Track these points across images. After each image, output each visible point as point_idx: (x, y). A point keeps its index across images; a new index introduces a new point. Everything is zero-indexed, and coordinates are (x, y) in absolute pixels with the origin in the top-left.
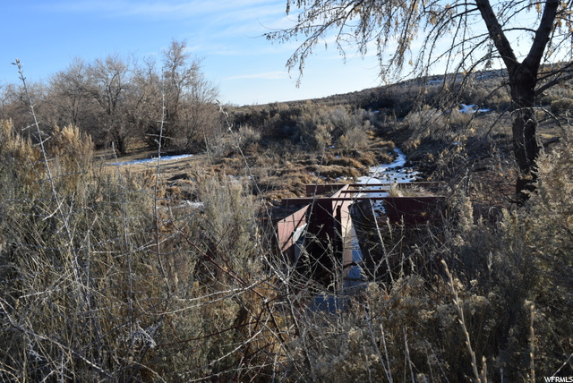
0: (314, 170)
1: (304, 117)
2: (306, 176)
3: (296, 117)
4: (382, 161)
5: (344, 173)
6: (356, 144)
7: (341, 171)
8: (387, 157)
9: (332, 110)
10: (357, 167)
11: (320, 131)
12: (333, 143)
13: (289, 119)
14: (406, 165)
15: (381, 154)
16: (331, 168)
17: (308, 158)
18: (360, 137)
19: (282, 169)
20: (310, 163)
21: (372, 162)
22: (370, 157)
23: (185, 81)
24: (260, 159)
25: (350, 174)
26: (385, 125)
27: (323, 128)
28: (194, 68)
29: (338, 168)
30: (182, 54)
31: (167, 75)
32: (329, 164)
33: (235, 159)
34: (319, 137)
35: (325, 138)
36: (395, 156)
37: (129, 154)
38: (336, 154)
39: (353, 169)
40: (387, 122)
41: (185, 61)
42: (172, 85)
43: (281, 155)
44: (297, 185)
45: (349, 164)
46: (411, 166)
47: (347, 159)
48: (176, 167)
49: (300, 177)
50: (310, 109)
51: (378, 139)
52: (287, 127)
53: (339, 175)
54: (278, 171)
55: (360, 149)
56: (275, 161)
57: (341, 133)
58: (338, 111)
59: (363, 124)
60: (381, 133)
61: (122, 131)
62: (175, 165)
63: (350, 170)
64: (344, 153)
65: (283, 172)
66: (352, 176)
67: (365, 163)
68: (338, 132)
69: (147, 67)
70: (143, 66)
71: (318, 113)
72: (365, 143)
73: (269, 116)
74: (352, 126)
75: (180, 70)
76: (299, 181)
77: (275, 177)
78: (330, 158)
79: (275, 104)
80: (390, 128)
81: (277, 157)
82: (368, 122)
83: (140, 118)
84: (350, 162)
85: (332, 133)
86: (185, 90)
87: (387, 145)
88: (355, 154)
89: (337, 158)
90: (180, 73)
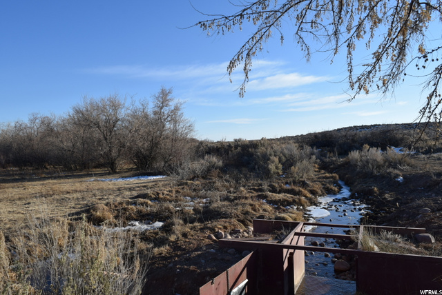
0: (265, 197)
1: (261, 150)
2: (256, 203)
3: (253, 150)
4: (329, 192)
5: (294, 202)
6: (305, 175)
7: (291, 200)
8: (333, 188)
9: (283, 146)
10: (306, 197)
11: (273, 162)
12: (284, 173)
13: (248, 151)
14: (352, 197)
15: (328, 185)
16: (281, 196)
17: (261, 185)
18: (308, 169)
19: (235, 195)
20: (261, 190)
21: (320, 192)
22: (317, 187)
23: (169, 119)
24: (218, 184)
25: (300, 203)
26: (328, 160)
27: (276, 160)
28: (177, 109)
29: (288, 196)
30: (168, 98)
31: (155, 113)
32: (279, 193)
33: (197, 182)
34: (272, 167)
35: (277, 168)
36: (340, 188)
37: (118, 173)
38: (287, 183)
39: (303, 198)
40: (329, 158)
41: (170, 103)
42: (158, 121)
43: (237, 181)
44: (247, 213)
45: (299, 193)
46: (357, 198)
47: (297, 189)
48: (145, 186)
49: (251, 205)
50: (266, 144)
51: (323, 171)
52: (246, 158)
53: (289, 203)
54: (232, 196)
55: (308, 179)
56: (231, 186)
57: (291, 165)
58: (289, 146)
59: (310, 158)
60: (324, 166)
61: (114, 154)
62: (144, 184)
63: (300, 200)
64: (295, 183)
65: (236, 198)
66: (302, 205)
67: (313, 192)
68: (288, 163)
69: (141, 107)
70: (138, 106)
71: (272, 148)
72: (312, 174)
73: (233, 149)
74: (301, 159)
75: (166, 110)
76: (249, 209)
77: (226, 203)
78: (281, 186)
79: (240, 140)
80: (333, 163)
81: (233, 183)
82: (314, 157)
83: (128, 144)
84: (300, 191)
85: (283, 164)
86: (168, 125)
87: (332, 177)
88: (304, 184)
89: (287, 187)
90: (166, 112)
